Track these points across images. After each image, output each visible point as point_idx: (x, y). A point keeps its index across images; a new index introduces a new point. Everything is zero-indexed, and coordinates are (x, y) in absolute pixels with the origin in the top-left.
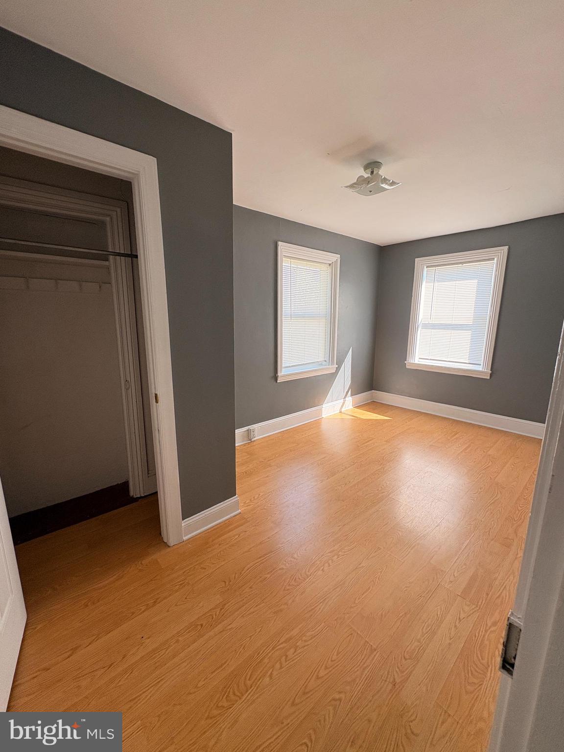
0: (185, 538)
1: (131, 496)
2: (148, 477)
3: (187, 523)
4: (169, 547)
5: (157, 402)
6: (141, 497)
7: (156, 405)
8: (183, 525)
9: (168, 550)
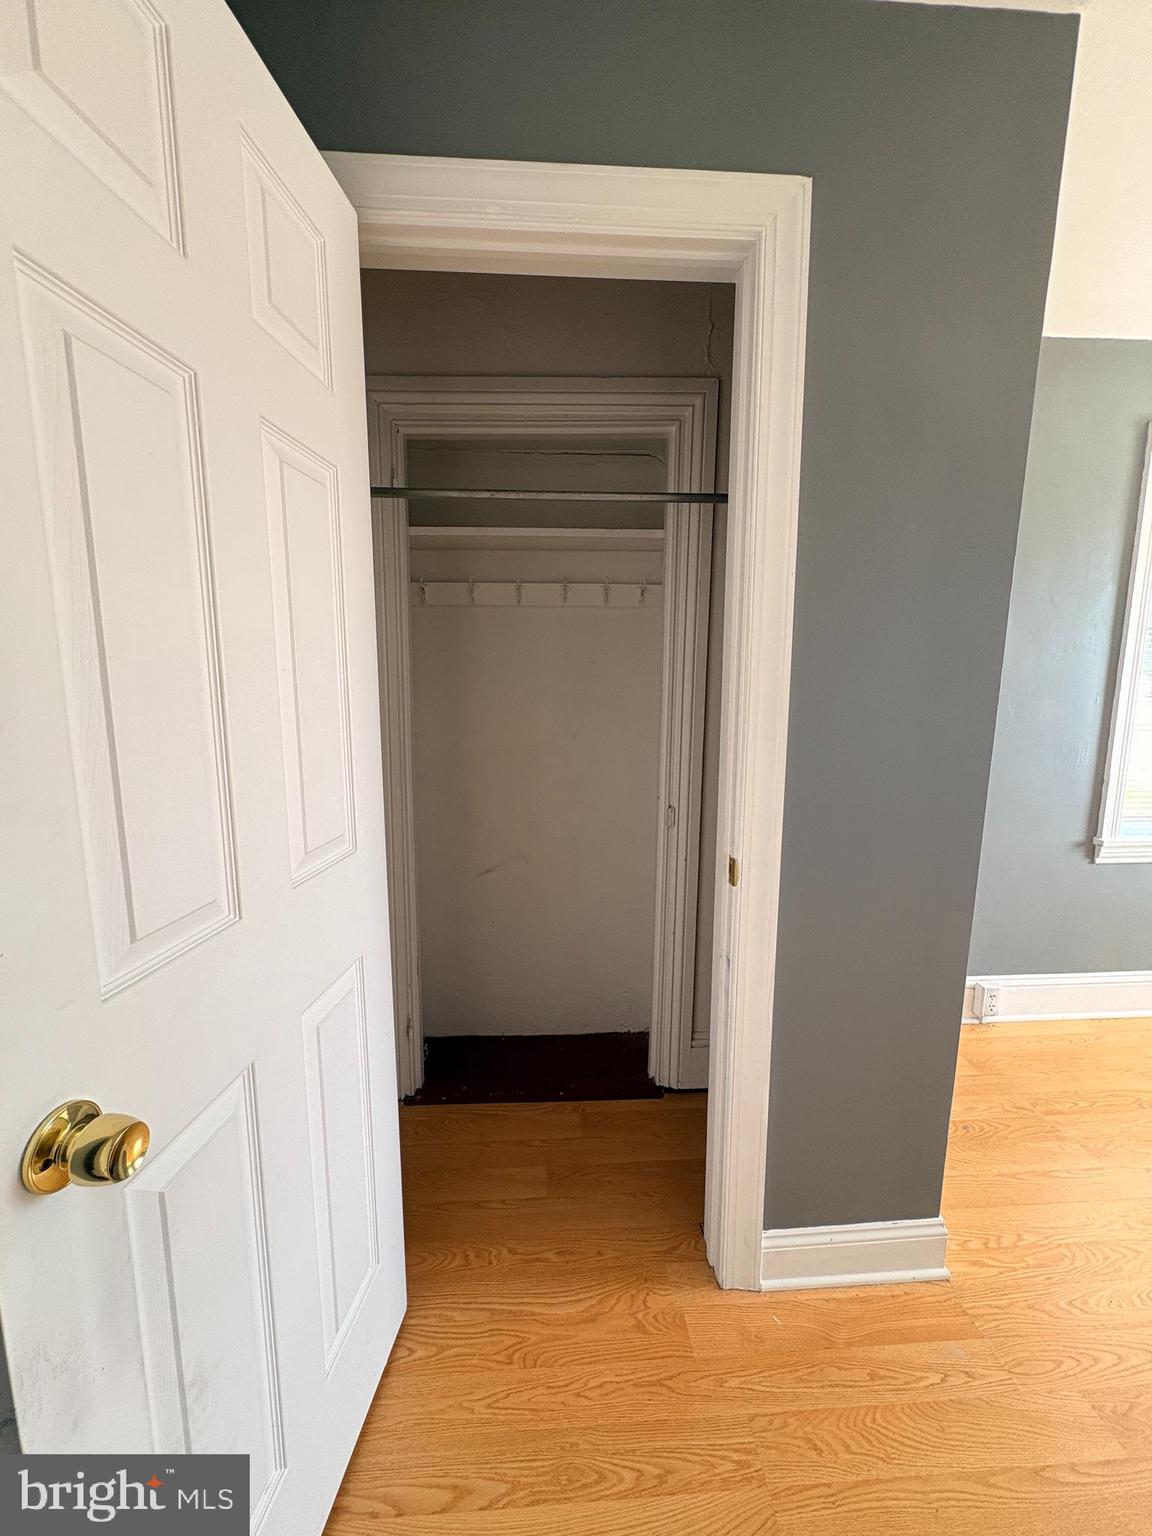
0: (766, 1284)
1: (650, 1076)
2: (692, 1047)
3: (777, 1242)
4: (721, 1289)
5: (733, 882)
6: (670, 1090)
7: (731, 891)
8: (764, 1243)
9: (717, 1298)
